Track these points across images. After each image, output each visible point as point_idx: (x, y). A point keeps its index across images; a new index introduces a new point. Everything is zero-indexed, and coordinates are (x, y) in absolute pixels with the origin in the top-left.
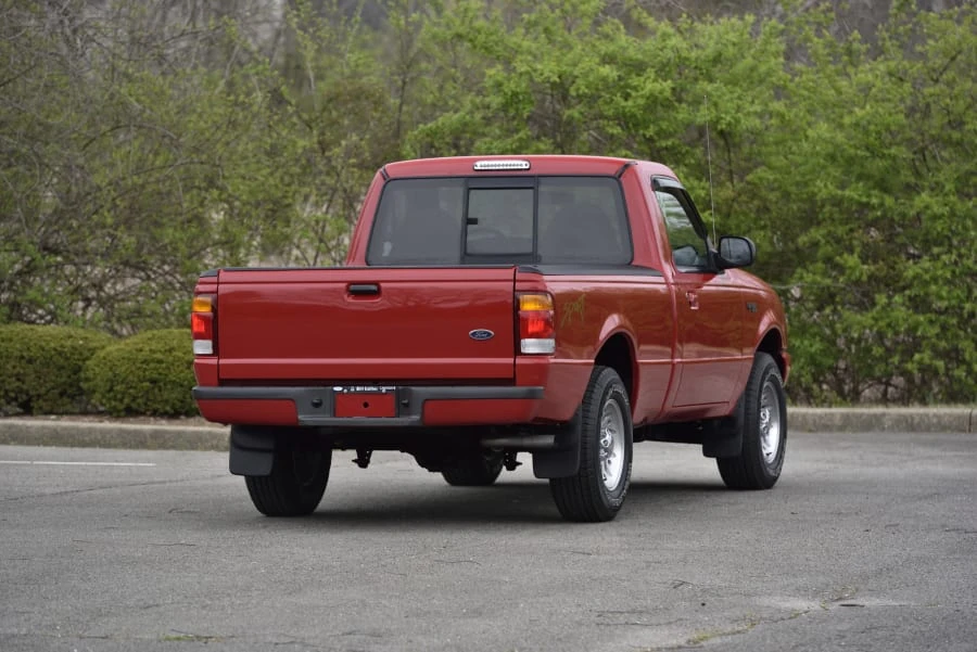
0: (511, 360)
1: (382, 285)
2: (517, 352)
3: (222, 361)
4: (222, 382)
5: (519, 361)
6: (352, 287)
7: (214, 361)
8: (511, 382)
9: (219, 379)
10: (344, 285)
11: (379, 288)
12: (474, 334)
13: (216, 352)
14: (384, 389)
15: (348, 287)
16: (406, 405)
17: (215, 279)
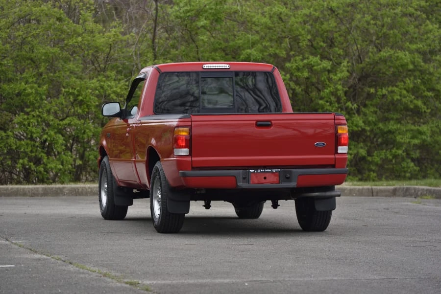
0: (333, 156)
1: (273, 122)
2: (336, 152)
3: (194, 159)
4: (193, 168)
5: (337, 156)
6: (259, 123)
7: (189, 159)
8: (333, 166)
9: (192, 167)
10: (255, 122)
11: (271, 122)
12: (317, 144)
13: (191, 154)
14: (274, 171)
15: (256, 123)
16: (288, 178)
17: (189, 120)
